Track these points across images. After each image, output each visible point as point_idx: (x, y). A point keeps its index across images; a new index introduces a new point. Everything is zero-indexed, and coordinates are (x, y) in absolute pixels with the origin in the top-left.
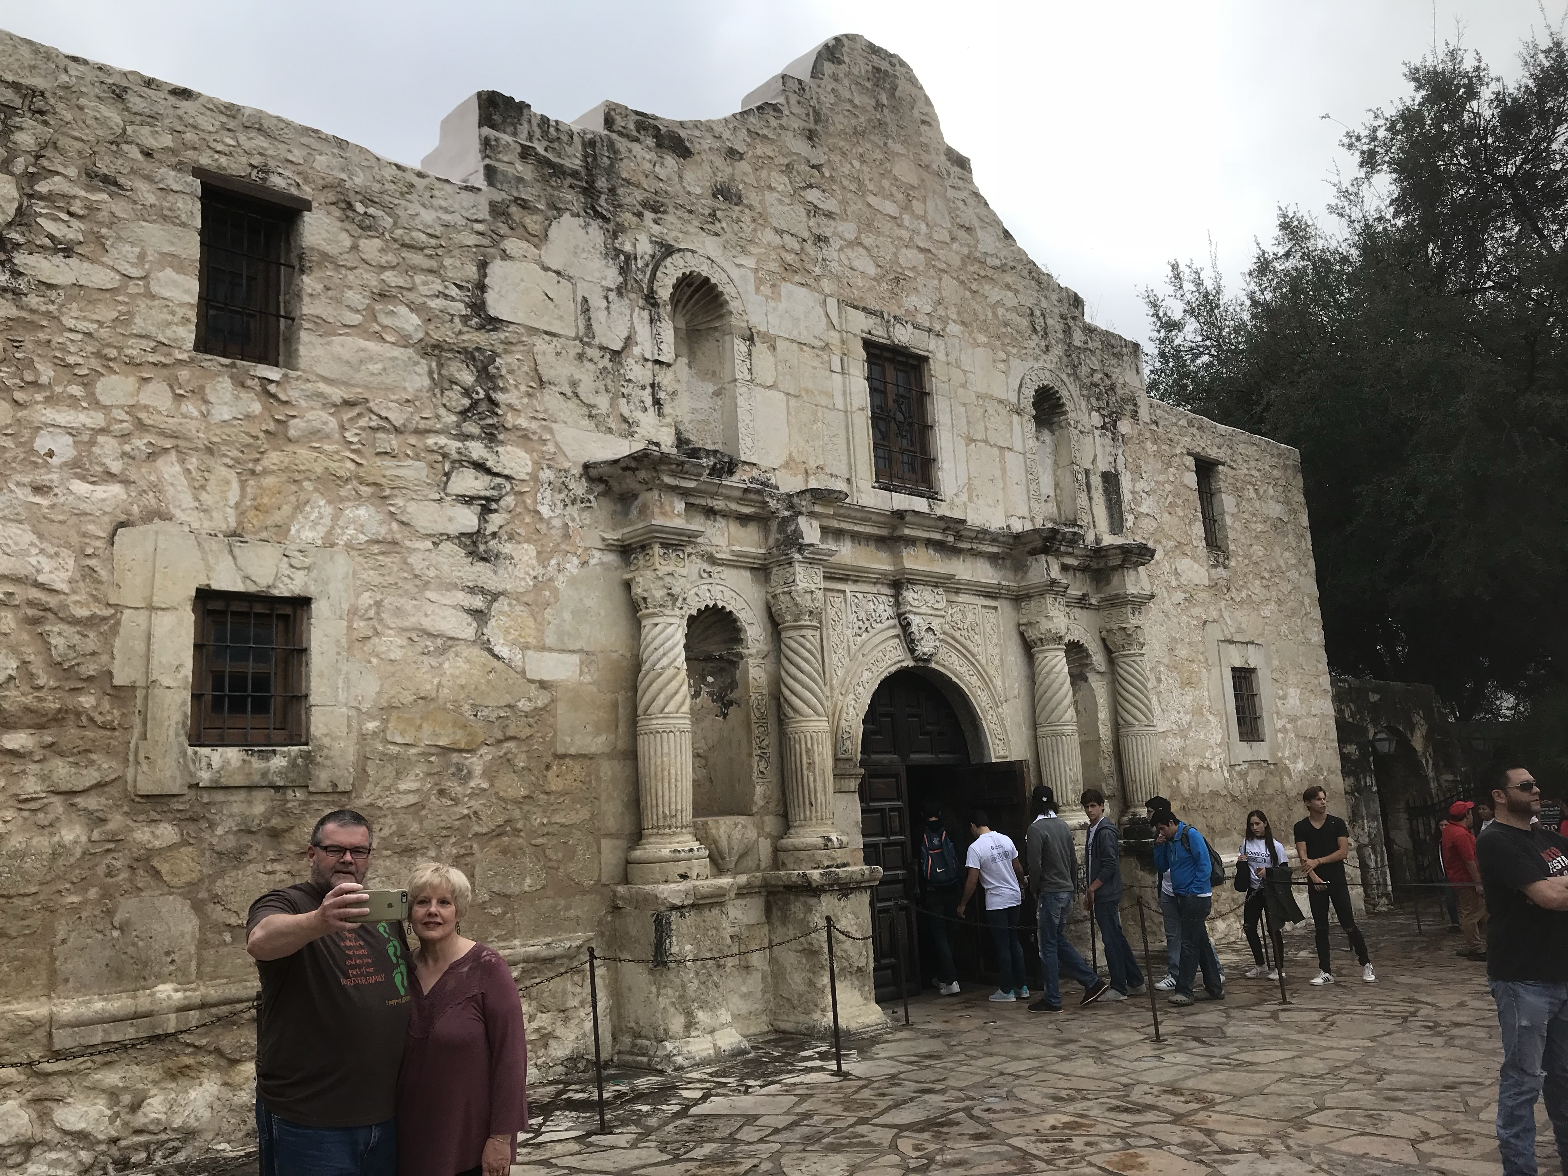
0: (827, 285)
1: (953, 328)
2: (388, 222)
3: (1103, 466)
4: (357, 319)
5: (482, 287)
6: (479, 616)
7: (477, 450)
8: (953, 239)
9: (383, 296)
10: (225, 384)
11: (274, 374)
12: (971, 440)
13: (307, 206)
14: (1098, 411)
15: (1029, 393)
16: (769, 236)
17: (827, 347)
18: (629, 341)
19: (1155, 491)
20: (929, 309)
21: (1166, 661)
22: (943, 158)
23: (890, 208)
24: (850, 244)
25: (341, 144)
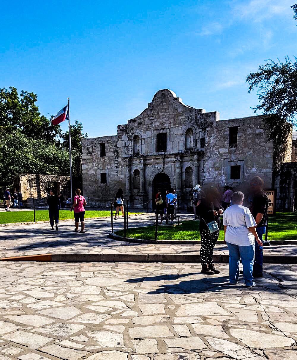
0: (152, 129)
1: (171, 127)
2: (110, 142)
3: (200, 138)
4: (108, 151)
5: (117, 145)
6: (117, 173)
7: (117, 159)
8: (173, 113)
9: (110, 148)
10: (102, 159)
11: (104, 157)
12: (173, 142)
13: (105, 143)
14: (201, 128)
15: (185, 131)
16: (145, 126)
17: (152, 137)
18: (129, 145)
19: (215, 138)
20: (168, 125)
21: (212, 167)
22: (173, 100)
23: (163, 114)
24: (156, 122)
25: (107, 137)
